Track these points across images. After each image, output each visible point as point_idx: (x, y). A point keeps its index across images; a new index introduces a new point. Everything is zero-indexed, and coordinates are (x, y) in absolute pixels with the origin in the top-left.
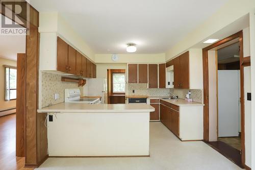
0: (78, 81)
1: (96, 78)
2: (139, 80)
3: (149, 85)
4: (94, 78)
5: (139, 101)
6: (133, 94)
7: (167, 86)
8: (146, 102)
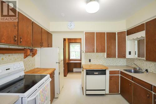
0: (23, 52)
1: (51, 46)
2: (97, 49)
3: (107, 54)
4: (48, 47)
5: (97, 73)
6: (89, 63)
7: (128, 56)
8: (105, 74)
